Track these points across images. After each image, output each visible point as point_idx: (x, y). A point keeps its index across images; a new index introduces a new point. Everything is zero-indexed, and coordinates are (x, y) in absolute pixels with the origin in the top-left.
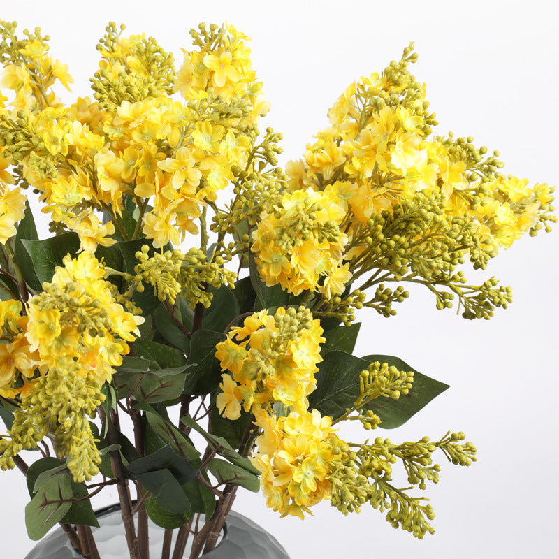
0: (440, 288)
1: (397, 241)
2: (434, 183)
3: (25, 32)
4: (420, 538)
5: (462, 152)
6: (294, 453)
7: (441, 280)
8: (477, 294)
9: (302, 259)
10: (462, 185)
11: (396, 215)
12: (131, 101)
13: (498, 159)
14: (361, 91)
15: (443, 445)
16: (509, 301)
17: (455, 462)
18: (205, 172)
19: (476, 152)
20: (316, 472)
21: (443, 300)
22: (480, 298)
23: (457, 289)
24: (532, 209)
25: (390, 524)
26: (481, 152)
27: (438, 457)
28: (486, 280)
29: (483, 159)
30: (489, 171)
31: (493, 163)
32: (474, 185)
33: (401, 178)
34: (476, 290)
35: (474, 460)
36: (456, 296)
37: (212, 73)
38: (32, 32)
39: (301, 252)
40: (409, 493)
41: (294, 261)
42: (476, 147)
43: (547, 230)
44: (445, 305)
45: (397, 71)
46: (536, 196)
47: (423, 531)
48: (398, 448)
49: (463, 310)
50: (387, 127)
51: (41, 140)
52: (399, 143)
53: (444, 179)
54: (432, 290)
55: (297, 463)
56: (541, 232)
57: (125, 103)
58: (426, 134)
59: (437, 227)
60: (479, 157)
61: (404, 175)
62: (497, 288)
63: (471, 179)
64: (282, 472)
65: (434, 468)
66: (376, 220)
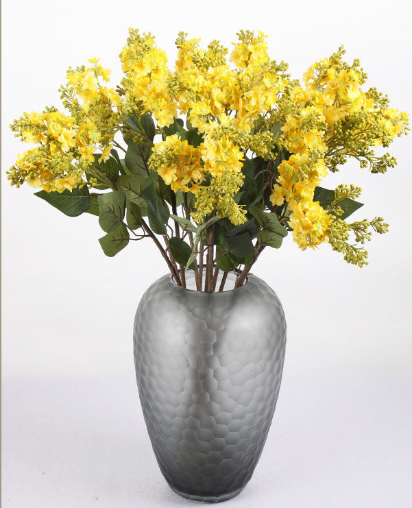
0: (362, 158)
1: (349, 133)
2: (360, 108)
3: (144, 34)
4: (361, 267)
5: (372, 95)
6: (311, 219)
7: (362, 154)
8: (379, 161)
9: (308, 140)
10: (371, 110)
11: (347, 120)
12: (213, 67)
13: (388, 98)
14: (319, 67)
15: (373, 224)
16: (396, 164)
17: (378, 231)
18: (267, 98)
19: (378, 95)
20: (323, 226)
21: (363, 164)
22: (382, 162)
23: (371, 159)
24: (400, 123)
25: (346, 261)
26: (380, 95)
27: (370, 229)
28: (385, 154)
29: (381, 98)
30: (384, 103)
31: (386, 100)
32: (378, 110)
33: (350, 103)
34: (379, 159)
35: (387, 231)
36: (369, 162)
37: (250, 53)
38: (147, 34)
39: (308, 136)
40: (356, 247)
41: (305, 140)
42: (378, 91)
43: (406, 134)
44: (364, 166)
45: (336, 57)
46: (402, 117)
47: (362, 264)
48: (352, 225)
49: (372, 169)
50: (345, 79)
51: (188, 85)
52: (351, 86)
53: (364, 107)
54: (358, 159)
55: (313, 223)
56: (403, 135)
57: (210, 68)
58: (363, 82)
59: (368, 126)
60: (380, 97)
61: (352, 101)
62: (390, 157)
63: (376, 107)
64: (306, 227)
65: (369, 234)
66: (338, 123)
